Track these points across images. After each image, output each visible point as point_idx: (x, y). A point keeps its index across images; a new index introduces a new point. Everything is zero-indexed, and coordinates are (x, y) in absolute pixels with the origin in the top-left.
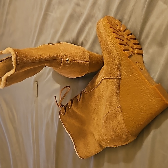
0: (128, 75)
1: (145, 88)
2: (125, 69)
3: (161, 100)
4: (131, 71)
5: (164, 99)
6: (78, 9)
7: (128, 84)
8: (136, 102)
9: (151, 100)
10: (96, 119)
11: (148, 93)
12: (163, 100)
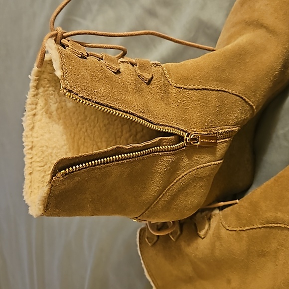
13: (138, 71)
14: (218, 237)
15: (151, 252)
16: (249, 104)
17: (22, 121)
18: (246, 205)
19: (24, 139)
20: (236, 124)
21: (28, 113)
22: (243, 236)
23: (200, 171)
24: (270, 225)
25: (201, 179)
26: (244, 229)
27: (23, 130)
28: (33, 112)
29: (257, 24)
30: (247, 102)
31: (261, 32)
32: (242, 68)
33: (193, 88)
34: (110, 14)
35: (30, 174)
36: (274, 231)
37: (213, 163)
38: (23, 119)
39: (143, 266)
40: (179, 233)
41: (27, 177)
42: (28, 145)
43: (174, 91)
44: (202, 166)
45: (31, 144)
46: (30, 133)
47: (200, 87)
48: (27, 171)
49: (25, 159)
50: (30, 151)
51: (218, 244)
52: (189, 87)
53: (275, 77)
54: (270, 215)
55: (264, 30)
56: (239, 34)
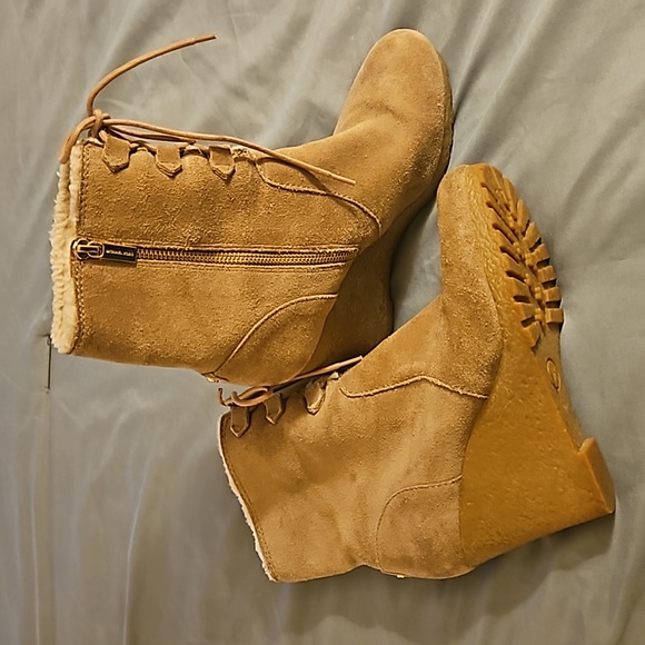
0: (511, 397)
1: (553, 450)
2: (509, 377)
3: (592, 499)
4: (526, 389)
5: (603, 499)
6: (239, 109)
7: (506, 423)
8: (515, 482)
9: (561, 490)
10: (360, 481)
11: (558, 467)
12: (598, 501)
13: (213, 164)
14: (335, 409)
15: (239, 447)
16: (369, 215)
17: (49, 236)
18: (374, 359)
19: (52, 261)
20: (351, 243)
21: (58, 225)
22: (370, 404)
23: (302, 305)
24: (405, 382)
25: (304, 317)
26: (371, 393)
27: (51, 248)
28: (65, 223)
29: (382, 108)
30: (366, 212)
31: (386, 118)
32: (358, 165)
33: (292, 188)
34: (173, 94)
35: (61, 308)
36: (409, 389)
37: (320, 296)
38: (51, 232)
39: (227, 471)
40: (280, 410)
41: (57, 313)
42: (57, 269)
43: (266, 190)
44: (304, 298)
45: (61, 267)
46: (61, 252)
47: (301, 188)
48: (56, 306)
49: (54, 288)
50: (61, 277)
51: (335, 418)
52: (288, 187)
53: (405, 178)
54: (404, 369)
55: (391, 115)
56: (357, 120)
